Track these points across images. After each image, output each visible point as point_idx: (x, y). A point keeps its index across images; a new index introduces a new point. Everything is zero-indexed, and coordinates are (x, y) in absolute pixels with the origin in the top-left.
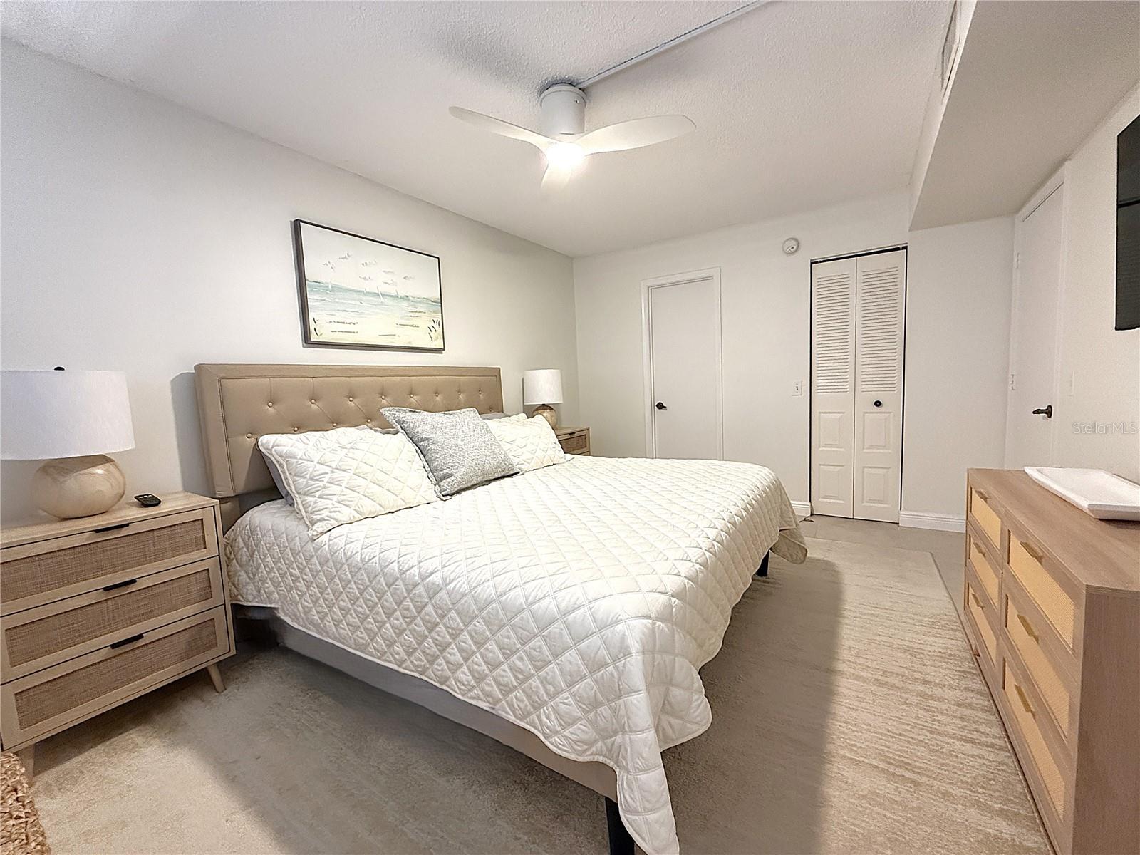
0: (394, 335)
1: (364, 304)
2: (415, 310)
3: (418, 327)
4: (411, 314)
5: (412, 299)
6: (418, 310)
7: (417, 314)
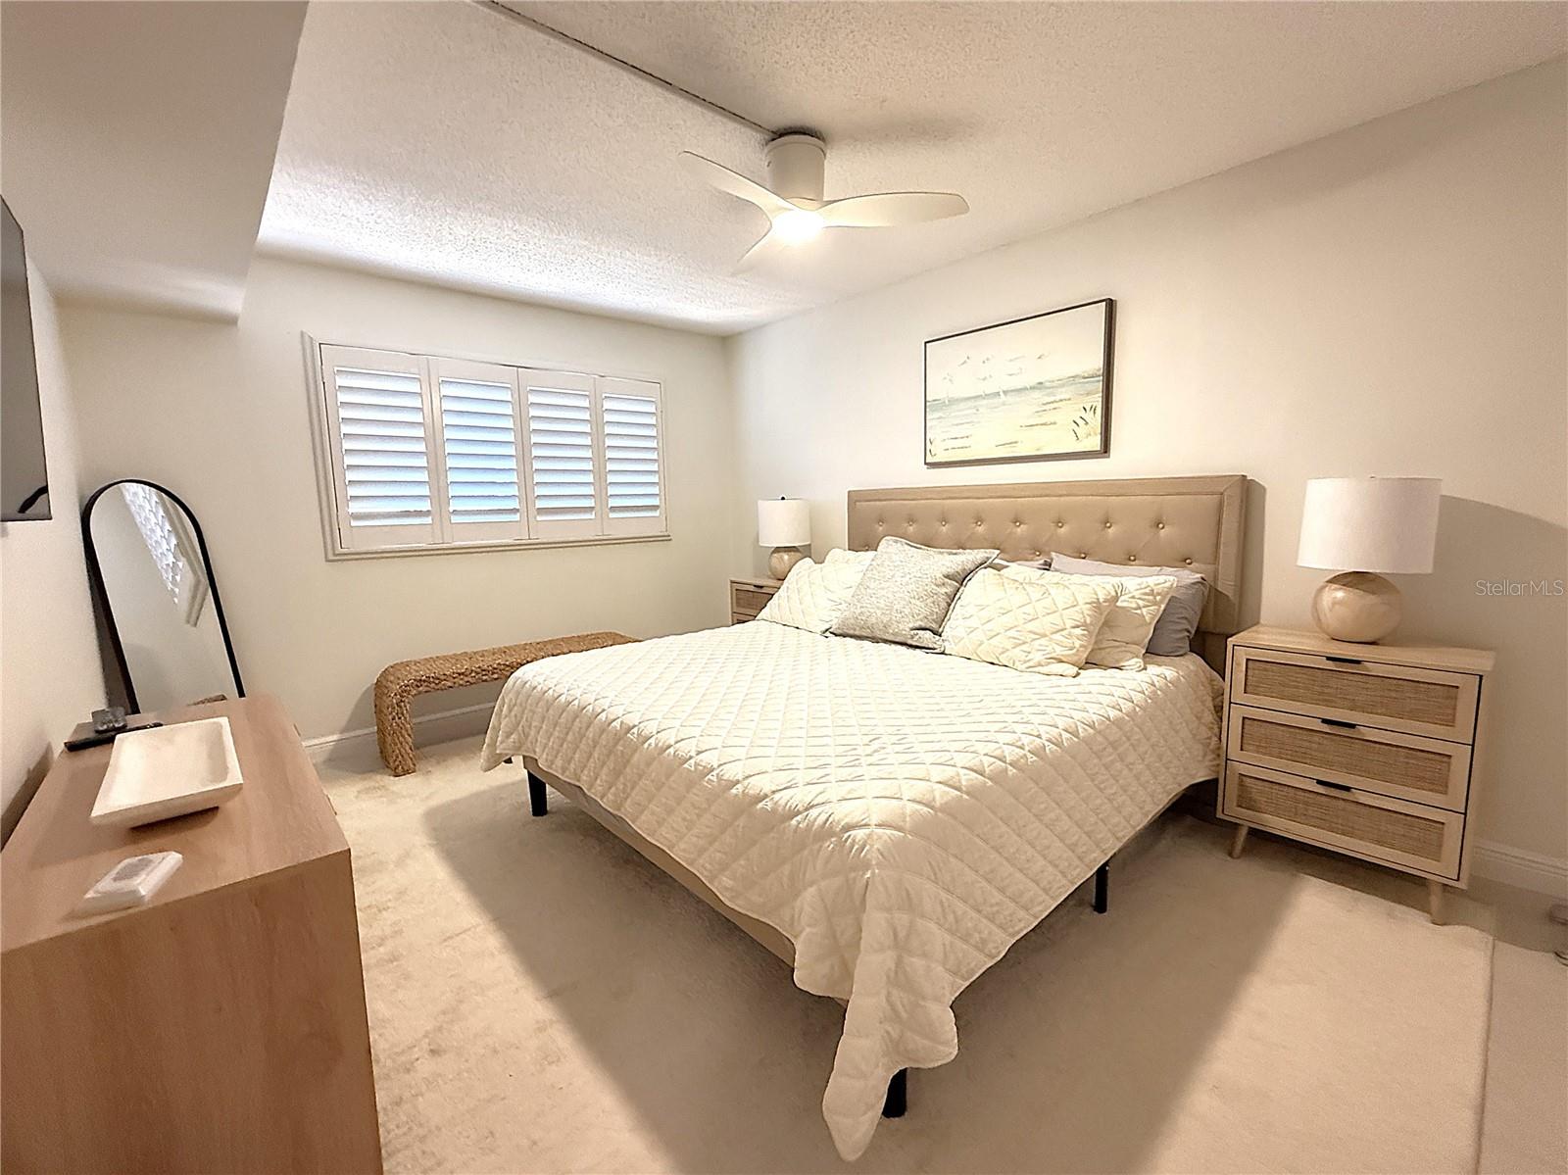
0: (1016, 442)
1: (981, 410)
2: (1052, 399)
3: (1055, 423)
4: (1045, 407)
5: (1048, 384)
6: (1058, 398)
7: (1055, 405)
